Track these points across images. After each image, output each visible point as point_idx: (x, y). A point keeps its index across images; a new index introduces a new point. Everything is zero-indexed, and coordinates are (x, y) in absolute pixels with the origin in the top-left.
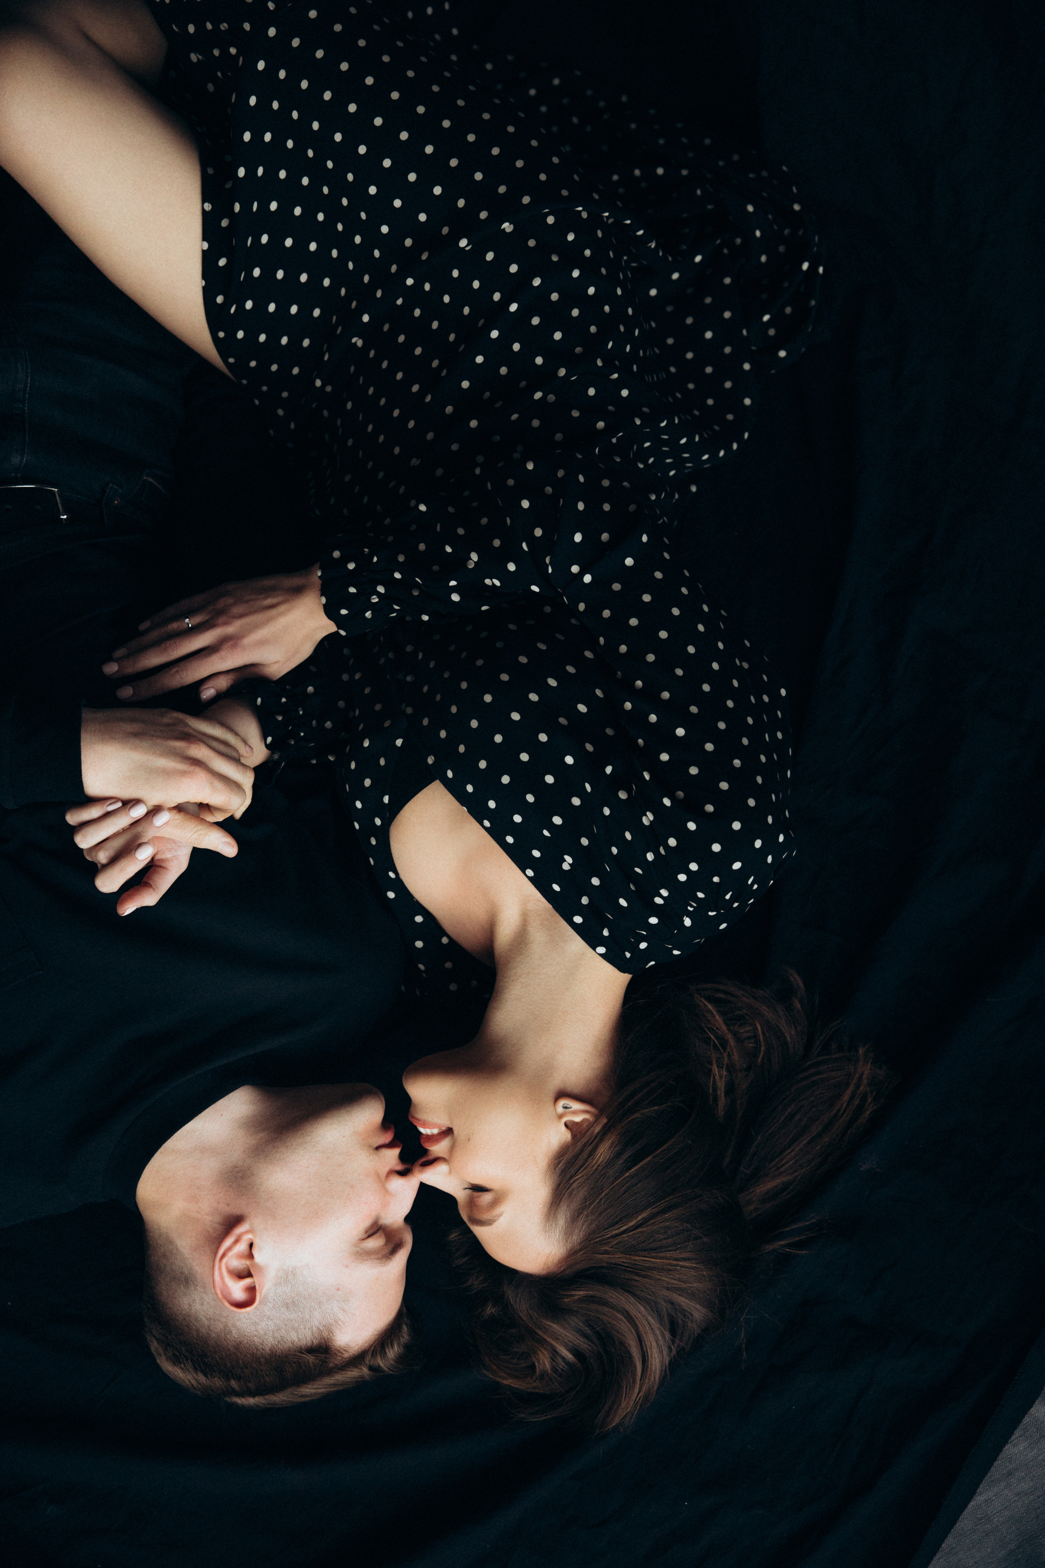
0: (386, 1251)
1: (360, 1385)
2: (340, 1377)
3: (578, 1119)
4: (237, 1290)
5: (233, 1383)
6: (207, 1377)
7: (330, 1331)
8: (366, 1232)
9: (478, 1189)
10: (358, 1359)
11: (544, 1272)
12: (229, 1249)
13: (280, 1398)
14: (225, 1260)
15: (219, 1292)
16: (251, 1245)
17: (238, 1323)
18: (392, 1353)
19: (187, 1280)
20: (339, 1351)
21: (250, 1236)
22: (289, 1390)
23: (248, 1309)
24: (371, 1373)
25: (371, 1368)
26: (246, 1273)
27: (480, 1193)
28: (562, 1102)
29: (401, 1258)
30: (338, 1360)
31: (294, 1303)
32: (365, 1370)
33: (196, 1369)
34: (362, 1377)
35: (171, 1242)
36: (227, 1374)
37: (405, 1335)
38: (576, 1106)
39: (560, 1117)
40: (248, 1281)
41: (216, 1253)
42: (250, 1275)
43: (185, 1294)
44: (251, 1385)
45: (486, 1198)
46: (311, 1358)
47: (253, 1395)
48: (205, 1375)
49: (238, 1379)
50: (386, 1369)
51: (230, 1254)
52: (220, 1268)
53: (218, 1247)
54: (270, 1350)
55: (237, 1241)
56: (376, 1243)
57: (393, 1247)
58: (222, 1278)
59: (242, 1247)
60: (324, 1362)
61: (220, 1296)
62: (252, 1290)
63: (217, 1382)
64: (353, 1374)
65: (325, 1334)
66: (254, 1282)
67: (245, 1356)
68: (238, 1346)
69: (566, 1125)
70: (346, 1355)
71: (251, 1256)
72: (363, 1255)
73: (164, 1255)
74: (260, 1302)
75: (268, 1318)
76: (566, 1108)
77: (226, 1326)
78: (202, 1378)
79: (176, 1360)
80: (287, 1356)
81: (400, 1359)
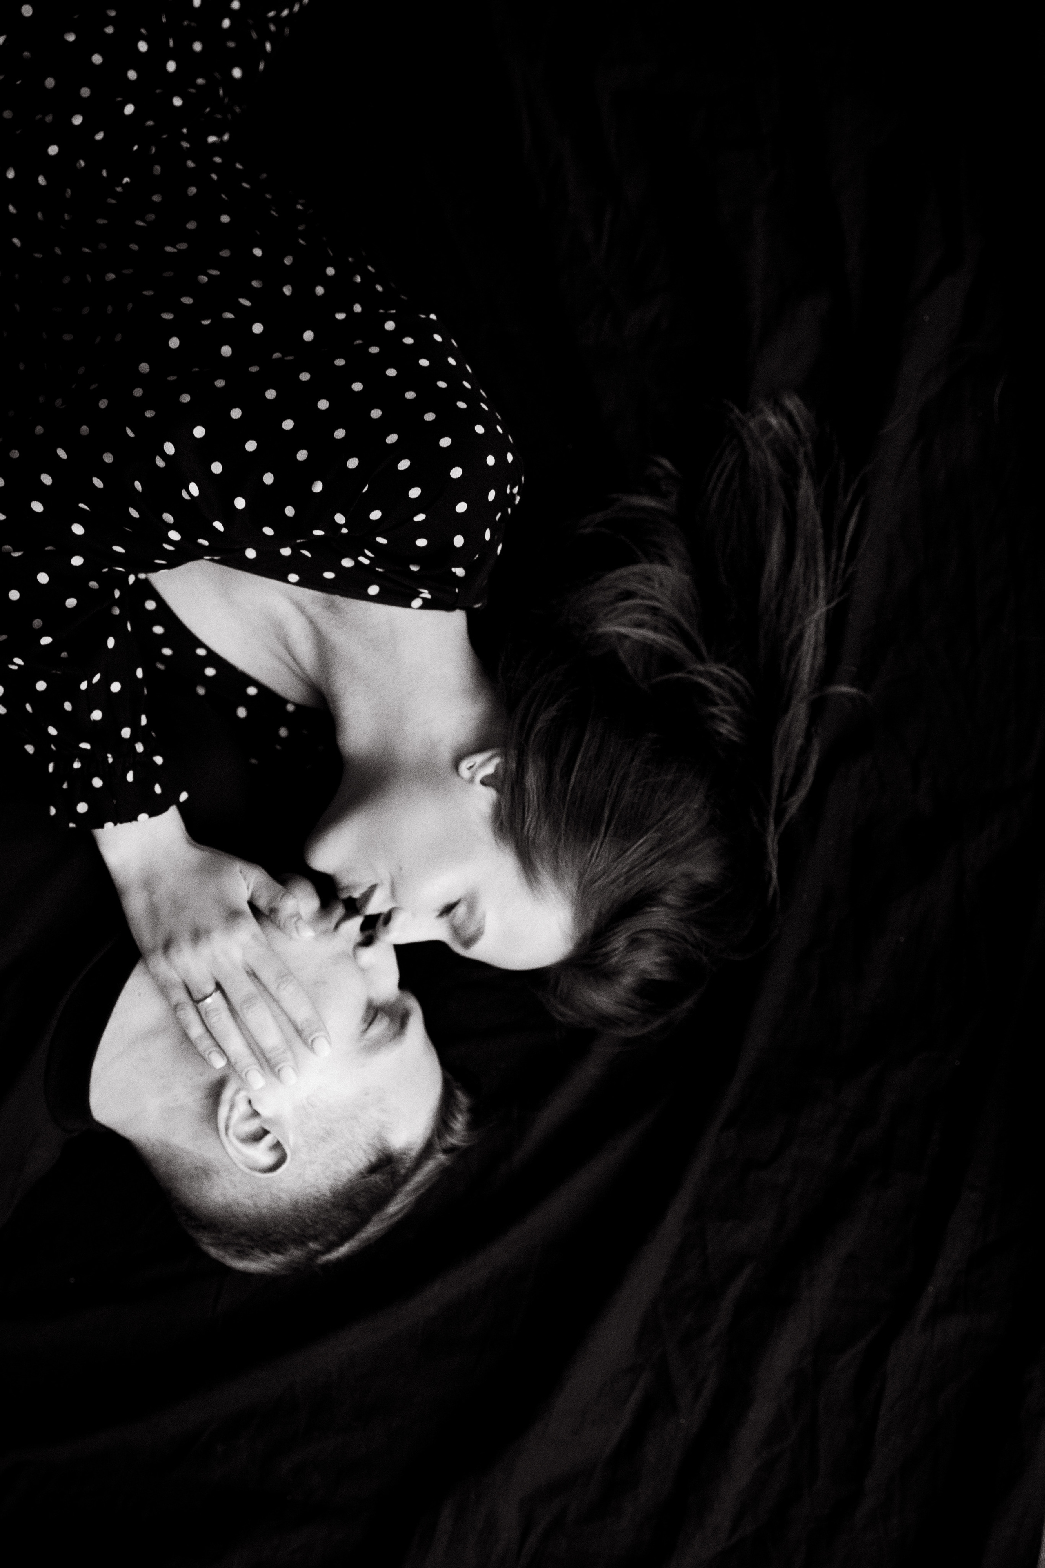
0: (395, 1028)
2: (418, 1178)
3: (490, 770)
4: (262, 1154)
5: (313, 1245)
6: (282, 1254)
7: (381, 1139)
8: (365, 1021)
9: (448, 910)
10: (428, 1150)
12: (228, 1119)
14: (231, 1132)
15: (242, 1167)
16: (250, 1102)
17: (282, 1185)
18: (459, 1124)
19: (205, 1172)
20: (403, 1154)
21: (242, 1094)
23: (284, 1167)
24: (448, 1156)
25: (446, 1151)
26: (261, 1132)
27: (453, 911)
28: (464, 766)
29: (416, 1025)
30: (408, 1163)
31: (328, 1133)
32: (441, 1157)
33: (267, 1253)
34: (442, 1164)
35: (168, 1145)
36: (300, 1240)
37: (463, 1099)
38: (479, 759)
39: (471, 780)
40: (268, 1140)
41: (217, 1130)
42: (266, 1132)
43: (212, 1187)
44: (331, 1237)
45: (460, 911)
46: (377, 1178)
48: (278, 1252)
49: (315, 1238)
50: (463, 1144)
51: (233, 1122)
52: (231, 1142)
53: (216, 1123)
54: (331, 1191)
55: (232, 1107)
56: (381, 1026)
57: (401, 1020)
58: (240, 1152)
59: (241, 1109)
60: (394, 1173)
61: (247, 1170)
62: (277, 1146)
63: (295, 1254)
64: (429, 1167)
65: (379, 1146)
66: (275, 1137)
67: (309, 1211)
68: (295, 1207)
69: (483, 783)
70: (414, 1153)
71: (256, 1114)
72: (375, 1046)
73: (169, 1162)
74: (294, 1153)
75: (311, 1163)
76: (471, 767)
77: (272, 1195)
78: (279, 1258)
79: (242, 1254)
80: (351, 1189)
81: (471, 1126)
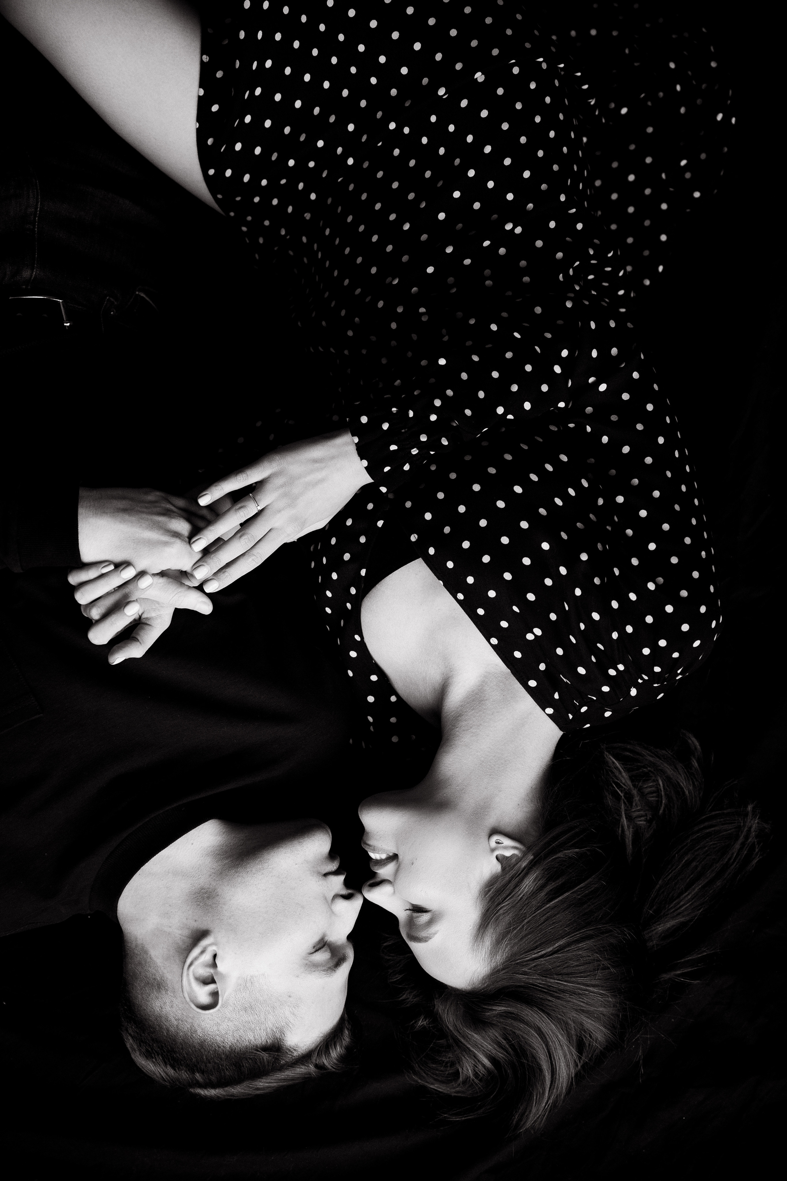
0: (331, 964)
1: (307, 1079)
2: (289, 1073)
3: (508, 853)
4: (203, 994)
5: (198, 1076)
6: (175, 1070)
7: (282, 1032)
8: (314, 947)
10: (306, 1057)
11: (469, 988)
12: (196, 959)
13: (237, 1090)
14: (192, 968)
15: (186, 995)
16: (215, 956)
17: (203, 1024)
18: (336, 1053)
19: (159, 985)
20: (290, 1051)
21: (214, 948)
22: (245, 1084)
23: (212, 1011)
24: (317, 1070)
25: (316, 1066)
26: (210, 980)
27: (420, 914)
28: (495, 838)
29: (345, 969)
30: (288, 1059)
31: (251, 1007)
32: (312, 1068)
33: (166, 1064)
34: (310, 1074)
35: (146, 952)
36: (192, 1068)
37: (346, 1038)
38: (507, 842)
39: (493, 850)
40: (212, 987)
41: (185, 962)
42: (213, 981)
43: (157, 998)
44: (213, 1078)
45: (424, 918)
46: (265, 1056)
47: (214, 1086)
48: (173, 1067)
49: (202, 1072)
50: (330, 1067)
51: (196, 963)
52: (188, 974)
53: (187, 957)
54: (230, 1047)
55: (203, 952)
56: (323, 956)
57: (338, 960)
58: (190, 984)
59: (207, 957)
60: (277, 1059)
61: (188, 999)
62: (215, 994)
63: (184, 1075)
64: (301, 1070)
65: (278, 1035)
66: (217, 988)
67: (209, 1052)
68: (202, 1044)
69: (497, 858)
70: (295, 1054)
71: (214, 965)
72: (314, 966)
73: (140, 963)
74: (222, 1006)
75: (229, 1020)
76: (498, 843)
77: (192, 1026)
78: (171, 1071)
79: (148, 1055)
80: (244, 1053)
81: (342, 1059)
